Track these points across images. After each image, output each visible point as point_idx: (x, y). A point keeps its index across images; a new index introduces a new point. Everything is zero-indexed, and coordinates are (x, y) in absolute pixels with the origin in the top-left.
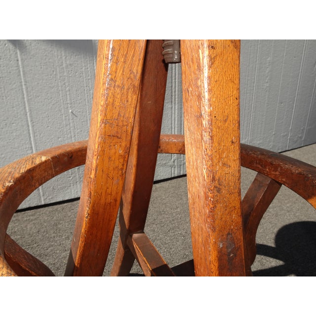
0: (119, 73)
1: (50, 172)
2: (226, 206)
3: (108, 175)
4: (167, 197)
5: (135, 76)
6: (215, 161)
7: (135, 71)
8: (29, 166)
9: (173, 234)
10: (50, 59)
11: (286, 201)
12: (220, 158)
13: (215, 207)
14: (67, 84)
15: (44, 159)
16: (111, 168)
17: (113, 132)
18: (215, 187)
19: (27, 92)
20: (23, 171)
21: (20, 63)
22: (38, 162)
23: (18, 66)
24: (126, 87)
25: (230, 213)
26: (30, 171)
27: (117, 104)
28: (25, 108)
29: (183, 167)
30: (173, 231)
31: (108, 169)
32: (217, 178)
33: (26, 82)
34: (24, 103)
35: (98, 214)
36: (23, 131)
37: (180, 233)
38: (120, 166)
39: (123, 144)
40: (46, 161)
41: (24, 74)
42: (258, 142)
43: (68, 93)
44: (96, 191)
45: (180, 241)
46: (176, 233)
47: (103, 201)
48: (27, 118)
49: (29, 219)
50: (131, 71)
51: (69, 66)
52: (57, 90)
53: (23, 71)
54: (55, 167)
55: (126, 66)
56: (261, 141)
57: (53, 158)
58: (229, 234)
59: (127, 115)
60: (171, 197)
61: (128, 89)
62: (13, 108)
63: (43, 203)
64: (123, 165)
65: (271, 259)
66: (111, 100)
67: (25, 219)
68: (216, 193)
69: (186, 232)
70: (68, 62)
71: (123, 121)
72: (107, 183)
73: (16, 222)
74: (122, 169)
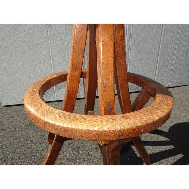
0: (77, 48)
1: (57, 81)
2: (108, 93)
3: (73, 81)
5: (83, 49)
6: (104, 78)
7: (82, 47)
8: (50, 78)
10: (61, 31)
12: (106, 77)
13: (103, 93)
14: (69, 43)
15: (55, 76)
16: (75, 79)
17: (75, 67)
18: (104, 86)
19: (51, 47)
20: (48, 80)
21: (48, 33)
22: (53, 77)
23: (48, 34)
24: (79, 52)
25: (109, 96)
26: (50, 80)
27: (76, 58)
28: (50, 54)
31: (74, 79)
32: (104, 83)
33: (51, 42)
34: (50, 52)
35: (70, 95)
36: (49, 65)
38: (78, 79)
39: (79, 71)
40: (56, 77)
41: (50, 38)
43: (69, 47)
44: (69, 87)
47: (72, 90)
48: (51, 59)
50: (81, 47)
51: (70, 34)
52: (64, 46)
53: (50, 37)
54: (59, 80)
55: (79, 45)
57: (58, 76)
58: (109, 103)
59: (80, 61)
61: (80, 53)
62: (45, 54)
63: (56, 100)
64: (79, 78)
65: (163, 137)
66: (74, 57)
68: (104, 88)
70: (70, 32)
71: (78, 64)
72: (73, 84)
74: (78, 80)
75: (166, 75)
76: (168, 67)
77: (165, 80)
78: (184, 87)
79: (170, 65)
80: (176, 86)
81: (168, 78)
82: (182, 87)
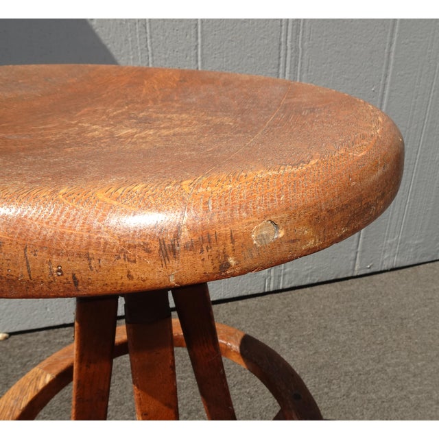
4: (249, 327)
9: (238, 392)
11: (420, 357)
29: (283, 278)
30: (239, 387)
37: (248, 391)
42: (416, 242)
45: (245, 405)
46: (243, 390)
49: (62, 342)
56: (421, 241)
60: (254, 327)
67: (58, 341)
69: (256, 391)
73: (46, 343)
75: (387, 239)
76: (391, 218)
77: (384, 251)
78: (431, 264)
79: (399, 214)
80: (411, 264)
81: (391, 245)
82: (428, 264)
